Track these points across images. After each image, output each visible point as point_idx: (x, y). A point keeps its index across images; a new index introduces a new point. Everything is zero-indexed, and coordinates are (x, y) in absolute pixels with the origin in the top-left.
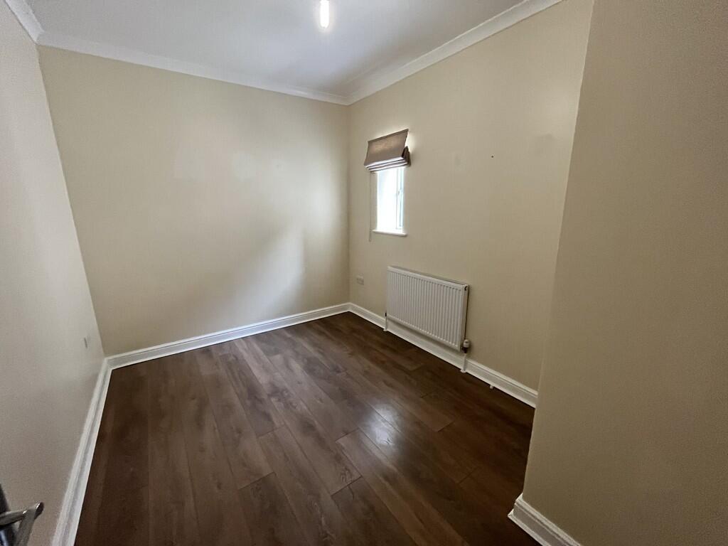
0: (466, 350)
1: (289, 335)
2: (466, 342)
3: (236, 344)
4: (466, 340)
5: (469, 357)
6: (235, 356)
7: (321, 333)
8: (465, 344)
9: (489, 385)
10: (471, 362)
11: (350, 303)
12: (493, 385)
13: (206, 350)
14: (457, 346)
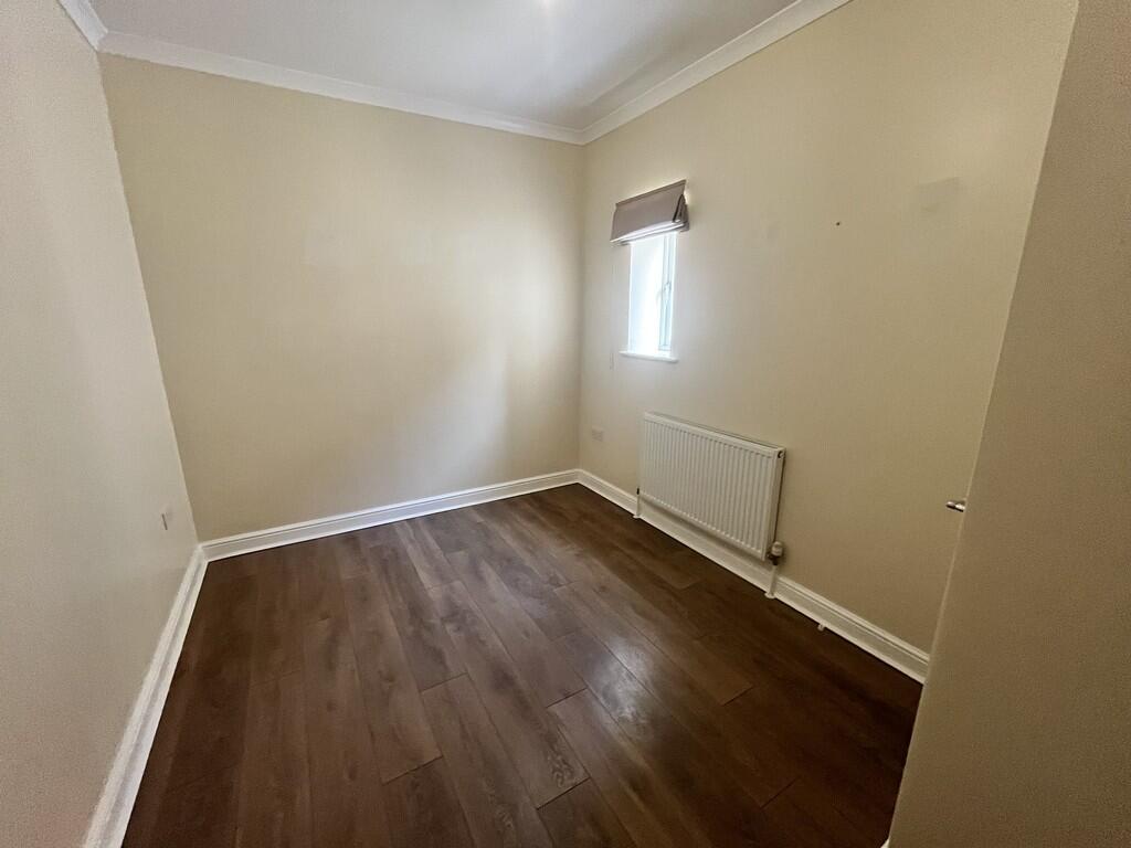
0: (775, 560)
1: (480, 519)
2: (777, 546)
3: (398, 531)
4: (777, 543)
5: (780, 572)
6: (393, 550)
7: (531, 518)
8: (774, 549)
9: (818, 624)
10: (784, 580)
11: (581, 470)
12: (824, 623)
13: (350, 538)
14: (759, 551)
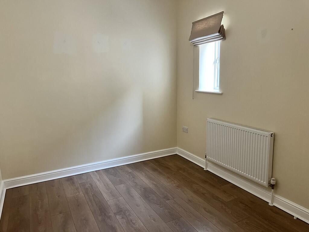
0: (272, 187)
1: (130, 171)
2: (273, 180)
3: (92, 176)
4: (273, 178)
5: (276, 192)
6: (90, 184)
7: (155, 170)
8: (272, 181)
9: (294, 216)
10: (278, 197)
11: (178, 148)
12: (296, 216)
13: (70, 179)
14: (265, 183)
